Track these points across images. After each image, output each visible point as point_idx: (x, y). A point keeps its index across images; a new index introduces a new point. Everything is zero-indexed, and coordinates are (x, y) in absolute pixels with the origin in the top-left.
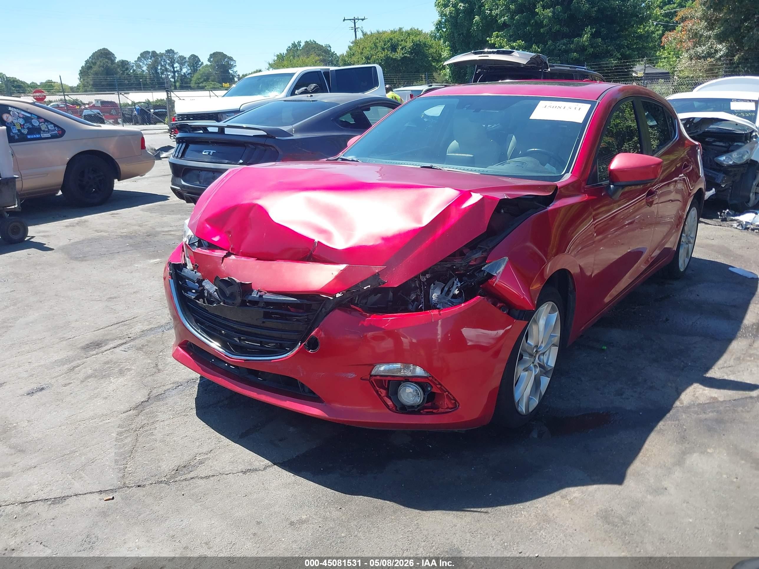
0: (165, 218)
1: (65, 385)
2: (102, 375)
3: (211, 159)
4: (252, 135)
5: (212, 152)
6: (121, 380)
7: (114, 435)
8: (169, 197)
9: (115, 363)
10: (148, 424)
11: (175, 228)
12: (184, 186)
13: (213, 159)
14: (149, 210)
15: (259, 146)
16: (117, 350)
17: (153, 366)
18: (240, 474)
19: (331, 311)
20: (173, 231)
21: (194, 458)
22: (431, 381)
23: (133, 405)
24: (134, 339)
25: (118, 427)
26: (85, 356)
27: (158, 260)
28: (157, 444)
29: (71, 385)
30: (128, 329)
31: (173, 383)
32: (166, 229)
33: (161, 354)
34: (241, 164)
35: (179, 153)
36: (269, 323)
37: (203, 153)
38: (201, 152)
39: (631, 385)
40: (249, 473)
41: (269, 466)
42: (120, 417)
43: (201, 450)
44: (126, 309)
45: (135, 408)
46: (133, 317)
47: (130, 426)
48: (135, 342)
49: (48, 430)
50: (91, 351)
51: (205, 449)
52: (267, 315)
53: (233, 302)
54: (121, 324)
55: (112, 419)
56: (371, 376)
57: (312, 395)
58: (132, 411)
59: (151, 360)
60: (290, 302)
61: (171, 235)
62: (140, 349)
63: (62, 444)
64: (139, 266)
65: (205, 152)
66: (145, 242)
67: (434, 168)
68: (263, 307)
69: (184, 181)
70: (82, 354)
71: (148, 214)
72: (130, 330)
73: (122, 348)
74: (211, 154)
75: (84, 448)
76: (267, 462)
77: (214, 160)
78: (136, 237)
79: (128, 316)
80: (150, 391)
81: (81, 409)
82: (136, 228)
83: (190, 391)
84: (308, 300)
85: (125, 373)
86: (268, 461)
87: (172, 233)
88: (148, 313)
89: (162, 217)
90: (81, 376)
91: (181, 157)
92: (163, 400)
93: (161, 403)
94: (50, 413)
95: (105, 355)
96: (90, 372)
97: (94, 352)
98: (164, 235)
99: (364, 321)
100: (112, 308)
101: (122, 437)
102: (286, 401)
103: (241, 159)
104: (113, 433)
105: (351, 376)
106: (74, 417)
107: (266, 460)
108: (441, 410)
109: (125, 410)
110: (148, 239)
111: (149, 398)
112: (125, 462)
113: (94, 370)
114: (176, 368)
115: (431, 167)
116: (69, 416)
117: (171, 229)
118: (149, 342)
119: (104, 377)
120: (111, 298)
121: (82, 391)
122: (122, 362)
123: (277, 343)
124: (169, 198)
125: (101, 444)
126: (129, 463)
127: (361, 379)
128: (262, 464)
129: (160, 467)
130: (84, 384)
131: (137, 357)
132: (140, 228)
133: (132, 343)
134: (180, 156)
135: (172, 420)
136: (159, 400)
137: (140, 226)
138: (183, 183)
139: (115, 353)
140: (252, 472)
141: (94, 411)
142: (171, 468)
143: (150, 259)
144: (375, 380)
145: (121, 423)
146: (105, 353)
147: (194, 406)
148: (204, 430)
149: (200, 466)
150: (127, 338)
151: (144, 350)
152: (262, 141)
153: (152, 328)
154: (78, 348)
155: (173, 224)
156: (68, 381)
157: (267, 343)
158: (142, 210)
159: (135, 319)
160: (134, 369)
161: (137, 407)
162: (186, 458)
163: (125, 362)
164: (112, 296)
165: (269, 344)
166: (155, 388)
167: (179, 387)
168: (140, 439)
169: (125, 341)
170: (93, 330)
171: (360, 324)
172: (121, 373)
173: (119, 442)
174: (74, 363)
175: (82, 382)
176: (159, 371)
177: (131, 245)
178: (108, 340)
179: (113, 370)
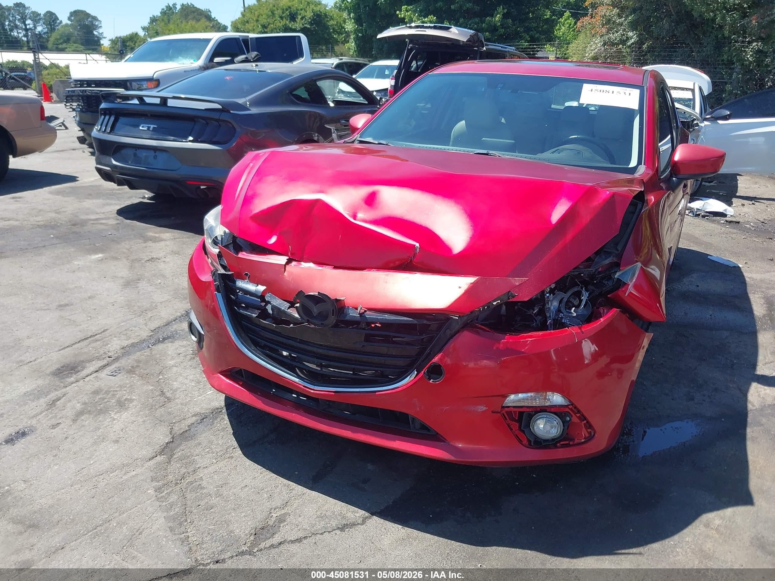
0: (85, 203)
1: (54, 427)
2: (97, 409)
3: (152, 135)
4: (203, 108)
5: (152, 126)
6: (125, 415)
7: (151, 491)
8: (78, 177)
9: (107, 392)
10: (189, 473)
11: (102, 216)
12: (116, 166)
13: (154, 135)
14: (58, 193)
15: (213, 122)
16: (103, 374)
17: (157, 394)
18: (338, 532)
19: (457, 333)
20: (103, 219)
21: (270, 515)
22: (571, 409)
23: (157, 448)
24: (117, 359)
25: (152, 481)
26: (62, 385)
27: (100, 255)
28: (214, 501)
29: (61, 426)
30: (103, 345)
31: (195, 415)
32: (93, 217)
33: (161, 377)
34: (190, 141)
35: (106, 126)
36: (370, 347)
37: (141, 128)
38: (138, 126)
39: (695, 388)
40: (347, 530)
41: (367, 518)
42: (146, 466)
43: (274, 504)
44: (88, 320)
45: (162, 452)
46: (102, 330)
47: (166, 477)
48: (121, 363)
49: (57, 493)
50: (67, 378)
51: (278, 503)
52: (368, 338)
53: (322, 322)
54: (90, 339)
55: (139, 471)
56: (503, 407)
57: (425, 432)
58: (158, 456)
59: (152, 386)
60: (404, 322)
61: (102, 224)
62: (131, 371)
63: (85, 510)
64: (80, 263)
65: (143, 127)
66: (73, 232)
67: (490, 155)
68: (364, 329)
69: (116, 160)
70: (58, 383)
71: (59, 197)
72: (107, 347)
73: (108, 370)
74: (151, 129)
75: (120, 515)
76: (361, 513)
77: (155, 137)
78: (58, 227)
79: (96, 329)
80: (170, 427)
81: (89, 459)
82: (53, 215)
83: (220, 424)
84: (427, 319)
85: (127, 405)
86: (364, 512)
87: (103, 221)
88: (119, 324)
89: (80, 202)
90: (69, 412)
91: (111, 131)
92: (192, 439)
93: (192, 443)
94: (49, 467)
95: (88, 382)
96: (79, 406)
97: (72, 379)
98: (93, 224)
99: (499, 343)
100: (70, 320)
101: (163, 494)
102: (394, 440)
103: (190, 135)
104: (148, 489)
105: (481, 409)
106: (85, 471)
107: (360, 510)
108: (576, 441)
109: (150, 456)
110: (75, 229)
111: (173, 438)
112: (183, 529)
113: (83, 404)
114: (190, 395)
115: (487, 154)
116: (78, 469)
117: (98, 216)
118: (138, 361)
119: (101, 412)
120: (60, 306)
121: (79, 434)
122: (116, 391)
123: (376, 371)
124: (78, 179)
125: (139, 506)
126: (189, 530)
127: (492, 412)
128: (358, 515)
129: (231, 532)
130: (78, 423)
131: (132, 384)
132: (57, 215)
133: (117, 365)
134: (109, 130)
135: (216, 465)
136: (186, 439)
137: (56, 213)
138: (114, 162)
139: (101, 379)
140: (351, 528)
141: (108, 460)
142: (247, 532)
143: (90, 255)
144: (507, 412)
145: (152, 474)
146: (87, 379)
147: (235, 444)
148: (264, 476)
149: (281, 525)
150: (108, 358)
151: (137, 373)
152: (216, 116)
153: (133, 343)
154: (49, 375)
155: (98, 210)
156: (54, 422)
157: (363, 371)
158: (51, 193)
159: (106, 332)
160: (136, 400)
161: (163, 451)
162: (260, 516)
163: (119, 391)
164: (62, 303)
165: (365, 372)
166: (174, 423)
167: (205, 420)
168: (188, 496)
169: (105, 362)
170: (56, 349)
171: (495, 348)
172: (122, 405)
173: (163, 502)
174: (52, 395)
175: (74, 421)
176: (169, 399)
177: (57, 237)
178: (83, 362)
179: (108, 402)
